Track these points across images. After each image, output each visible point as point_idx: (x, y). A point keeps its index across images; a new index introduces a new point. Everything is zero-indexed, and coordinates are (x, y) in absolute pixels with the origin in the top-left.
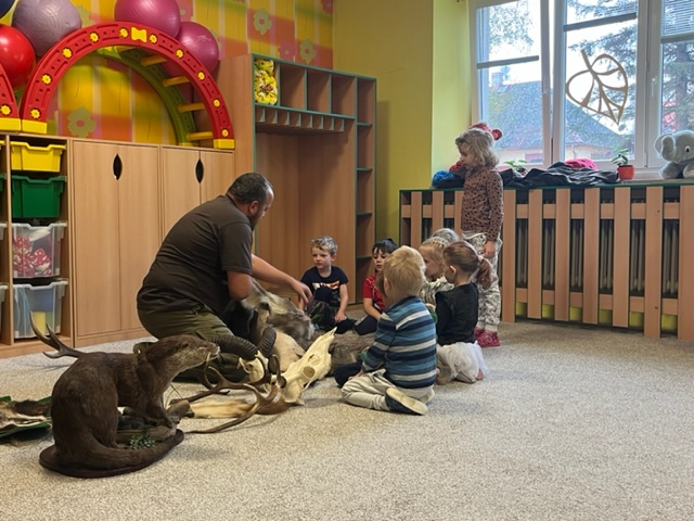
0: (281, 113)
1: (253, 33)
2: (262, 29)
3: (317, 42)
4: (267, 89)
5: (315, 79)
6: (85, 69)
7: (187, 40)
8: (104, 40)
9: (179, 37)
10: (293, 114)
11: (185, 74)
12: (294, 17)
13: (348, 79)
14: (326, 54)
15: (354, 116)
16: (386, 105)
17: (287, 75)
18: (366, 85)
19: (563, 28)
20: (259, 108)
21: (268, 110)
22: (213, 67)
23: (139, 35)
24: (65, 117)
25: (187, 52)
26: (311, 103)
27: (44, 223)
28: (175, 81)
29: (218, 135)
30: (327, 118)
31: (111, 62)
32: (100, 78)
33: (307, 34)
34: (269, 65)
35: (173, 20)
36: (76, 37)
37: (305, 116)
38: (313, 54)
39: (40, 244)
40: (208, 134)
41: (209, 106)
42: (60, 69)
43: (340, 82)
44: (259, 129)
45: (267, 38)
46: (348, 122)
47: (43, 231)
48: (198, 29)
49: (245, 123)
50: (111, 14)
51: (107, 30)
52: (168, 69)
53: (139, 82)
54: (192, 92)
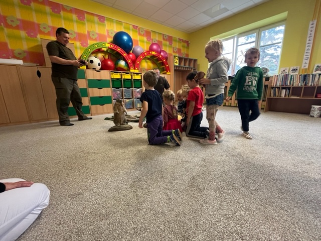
0: (179, 67)
1: (174, 52)
2: (175, 51)
3: (186, 52)
4: (176, 62)
5: (186, 60)
6: (144, 60)
7: (162, 54)
8: (148, 54)
9: (160, 53)
10: (181, 67)
11: (161, 60)
12: (181, 48)
13: (192, 60)
14: (187, 55)
15: (193, 67)
16: (199, 65)
17: (180, 59)
18: (195, 61)
19: (237, 46)
20: (175, 66)
21: (177, 66)
22: (167, 59)
23: (153, 53)
24: (141, 69)
25: (162, 56)
26: (185, 65)
27: (139, 88)
28: (159, 62)
29: (167, 72)
30: (188, 68)
31: (149, 59)
32: (147, 62)
33: (184, 51)
34: (177, 58)
35: (159, 50)
36: (143, 54)
37: (183, 67)
38: (185, 55)
39: (138, 92)
40: (165, 72)
41: (166, 66)
42: (140, 60)
43: (190, 60)
44: (175, 70)
45: (176, 52)
46: (192, 68)
47: (138, 90)
48: (164, 51)
49: (172, 69)
50: (148, 50)
51: (148, 52)
52: (159, 59)
53: (153, 62)
54: (163, 64)
